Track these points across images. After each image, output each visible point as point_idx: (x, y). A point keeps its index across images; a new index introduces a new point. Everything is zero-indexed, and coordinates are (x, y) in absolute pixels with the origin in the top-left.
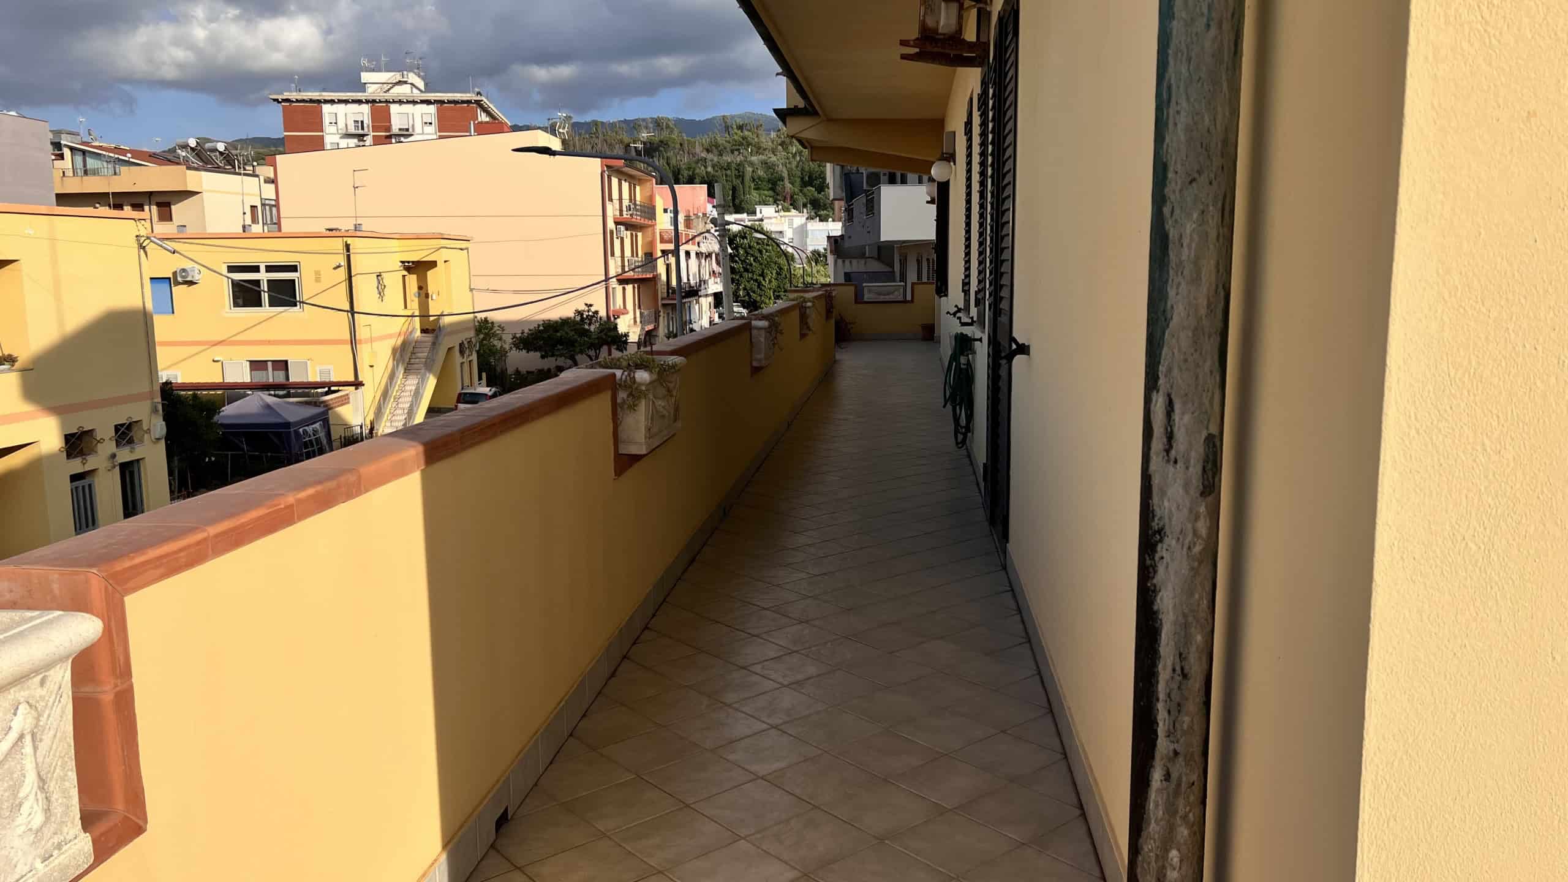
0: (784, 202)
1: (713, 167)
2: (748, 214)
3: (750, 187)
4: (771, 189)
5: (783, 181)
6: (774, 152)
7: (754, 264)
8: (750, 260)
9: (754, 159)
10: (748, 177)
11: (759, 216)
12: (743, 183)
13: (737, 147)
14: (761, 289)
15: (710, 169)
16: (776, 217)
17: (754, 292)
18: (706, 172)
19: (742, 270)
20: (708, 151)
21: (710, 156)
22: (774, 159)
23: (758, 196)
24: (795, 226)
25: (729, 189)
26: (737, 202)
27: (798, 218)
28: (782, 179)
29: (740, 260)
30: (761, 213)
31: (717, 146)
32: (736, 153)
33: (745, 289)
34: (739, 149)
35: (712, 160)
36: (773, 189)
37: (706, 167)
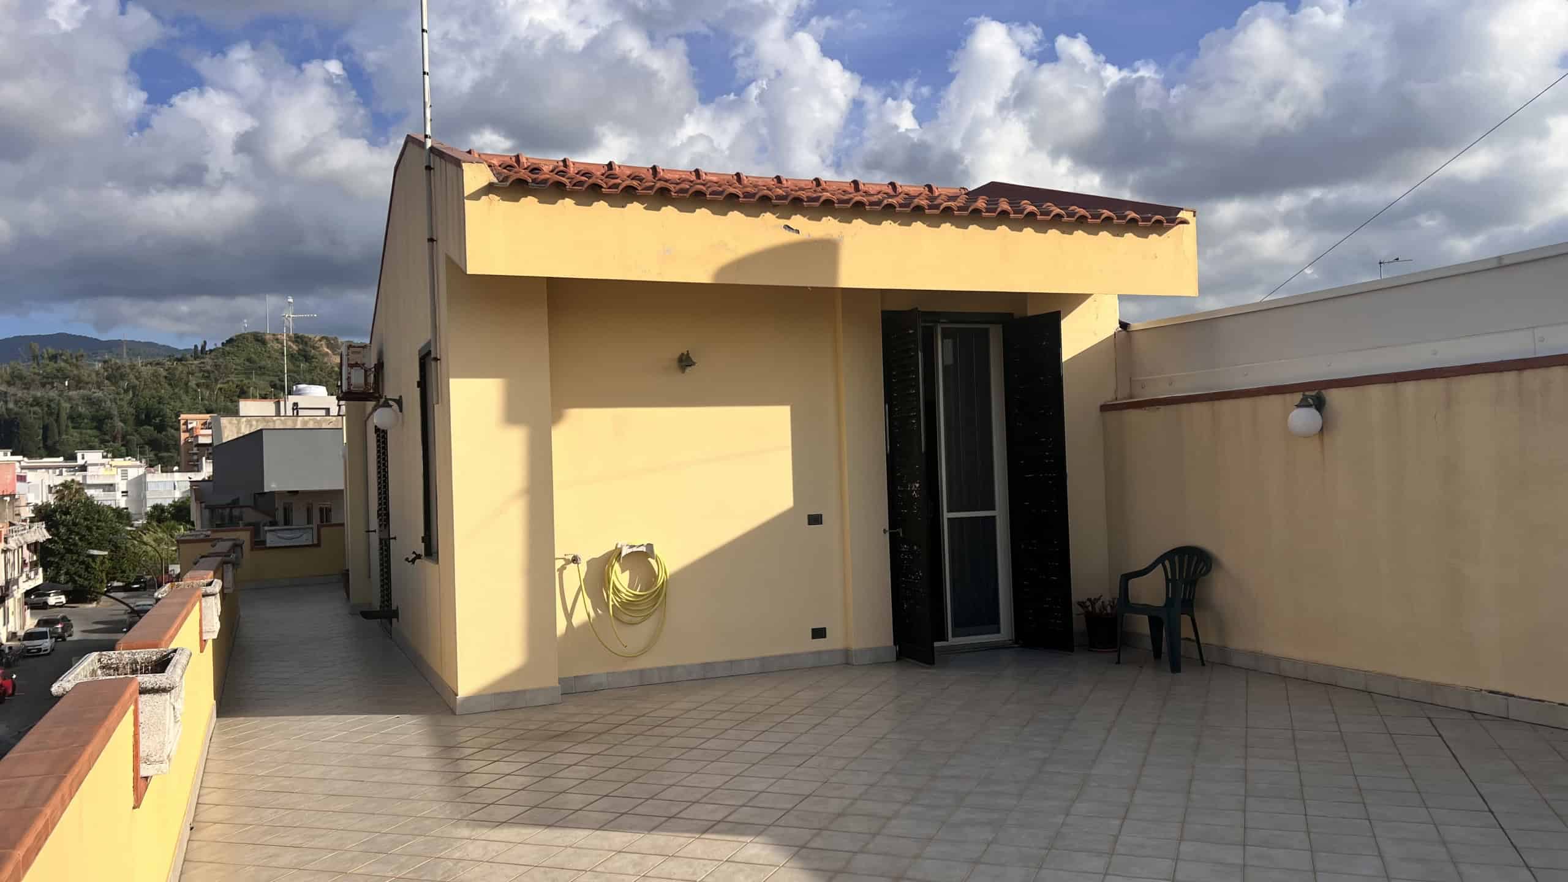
0: (114, 442)
1: (16, 402)
2: (66, 459)
3: (67, 426)
4: (96, 428)
5: (112, 419)
6: (99, 386)
7: (80, 544)
8: (74, 539)
9: (72, 393)
10: (64, 416)
11: (80, 462)
12: (57, 420)
13: (50, 380)
14: (89, 572)
15: (11, 405)
16: (103, 464)
17: (80, 576)
18: (7, 409)
19: (62, 551)
20: (9, 384)
21: (12, 390)
22: (99, 394)
23: (78, 436)
24: (130, 478)
25: (39, 428)
26: (50, 443)
27: (134, 468)
28: (109, 416)
29: (62, 540)
30: (83, 458)
31: (21, 377)
32: (48, 386)
33: (66, 573)
34: (53, 383)
35: (15, 395)
36: (99, 428)
37: (6, 402)
